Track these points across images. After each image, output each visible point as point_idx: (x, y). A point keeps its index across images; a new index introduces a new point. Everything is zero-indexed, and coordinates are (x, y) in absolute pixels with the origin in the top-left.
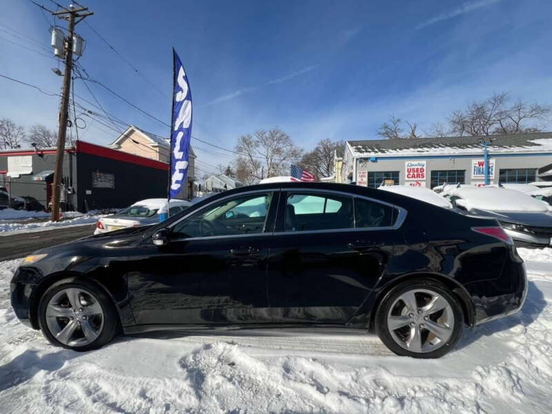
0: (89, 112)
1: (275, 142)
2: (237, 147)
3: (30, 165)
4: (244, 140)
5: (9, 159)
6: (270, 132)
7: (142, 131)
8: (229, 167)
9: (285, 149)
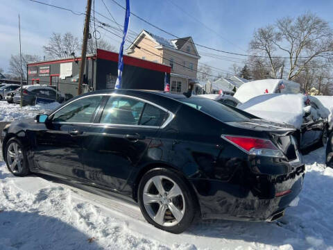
0: (104, 24)
1: (306, 32)
2: (252, 42)
3: (71, 69)
4: (263, 33)
5: (62, 65)
6: (299, 19)
7: (151, 35)
8: (246, 67)
9: (319, 41)
